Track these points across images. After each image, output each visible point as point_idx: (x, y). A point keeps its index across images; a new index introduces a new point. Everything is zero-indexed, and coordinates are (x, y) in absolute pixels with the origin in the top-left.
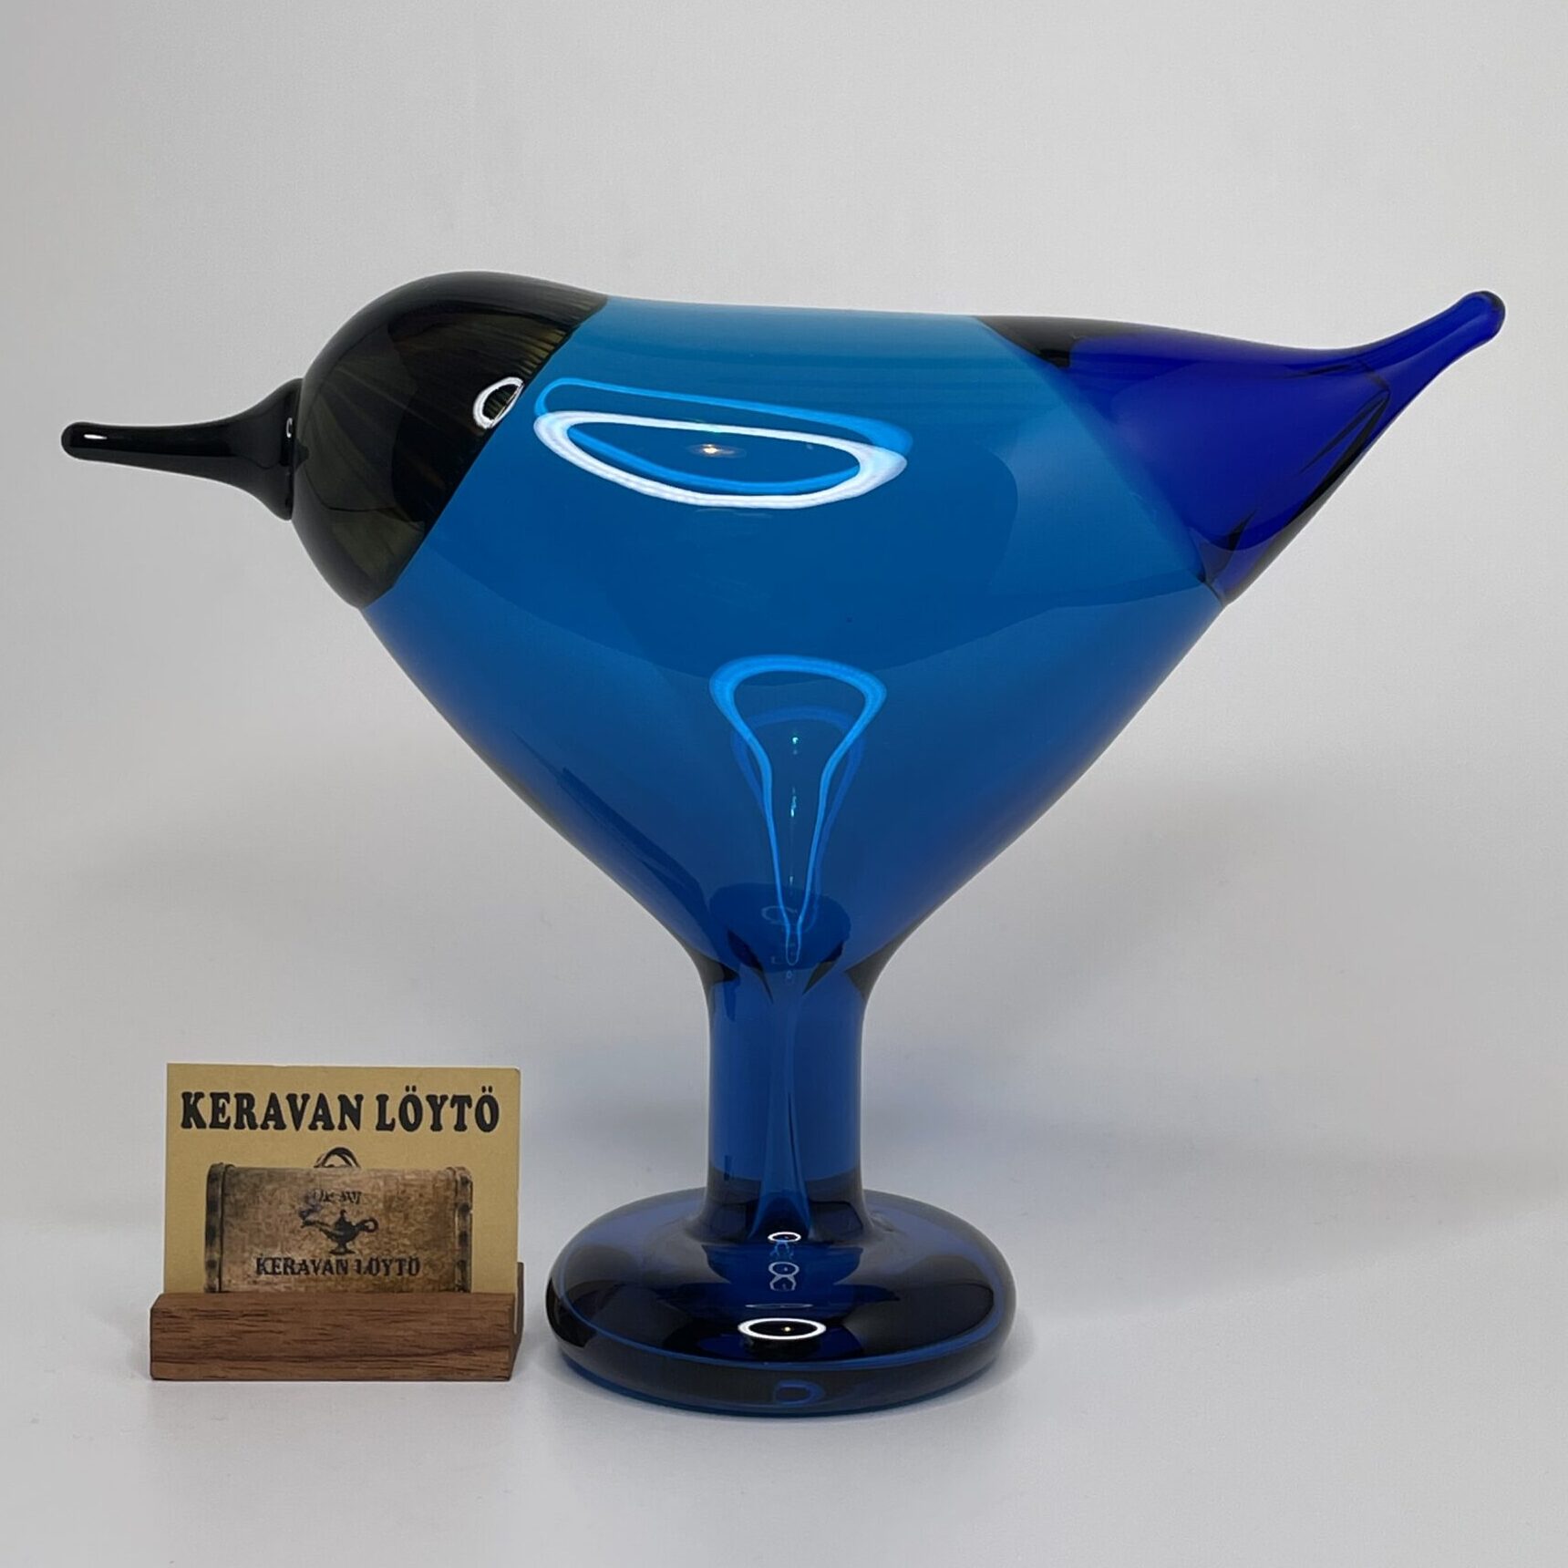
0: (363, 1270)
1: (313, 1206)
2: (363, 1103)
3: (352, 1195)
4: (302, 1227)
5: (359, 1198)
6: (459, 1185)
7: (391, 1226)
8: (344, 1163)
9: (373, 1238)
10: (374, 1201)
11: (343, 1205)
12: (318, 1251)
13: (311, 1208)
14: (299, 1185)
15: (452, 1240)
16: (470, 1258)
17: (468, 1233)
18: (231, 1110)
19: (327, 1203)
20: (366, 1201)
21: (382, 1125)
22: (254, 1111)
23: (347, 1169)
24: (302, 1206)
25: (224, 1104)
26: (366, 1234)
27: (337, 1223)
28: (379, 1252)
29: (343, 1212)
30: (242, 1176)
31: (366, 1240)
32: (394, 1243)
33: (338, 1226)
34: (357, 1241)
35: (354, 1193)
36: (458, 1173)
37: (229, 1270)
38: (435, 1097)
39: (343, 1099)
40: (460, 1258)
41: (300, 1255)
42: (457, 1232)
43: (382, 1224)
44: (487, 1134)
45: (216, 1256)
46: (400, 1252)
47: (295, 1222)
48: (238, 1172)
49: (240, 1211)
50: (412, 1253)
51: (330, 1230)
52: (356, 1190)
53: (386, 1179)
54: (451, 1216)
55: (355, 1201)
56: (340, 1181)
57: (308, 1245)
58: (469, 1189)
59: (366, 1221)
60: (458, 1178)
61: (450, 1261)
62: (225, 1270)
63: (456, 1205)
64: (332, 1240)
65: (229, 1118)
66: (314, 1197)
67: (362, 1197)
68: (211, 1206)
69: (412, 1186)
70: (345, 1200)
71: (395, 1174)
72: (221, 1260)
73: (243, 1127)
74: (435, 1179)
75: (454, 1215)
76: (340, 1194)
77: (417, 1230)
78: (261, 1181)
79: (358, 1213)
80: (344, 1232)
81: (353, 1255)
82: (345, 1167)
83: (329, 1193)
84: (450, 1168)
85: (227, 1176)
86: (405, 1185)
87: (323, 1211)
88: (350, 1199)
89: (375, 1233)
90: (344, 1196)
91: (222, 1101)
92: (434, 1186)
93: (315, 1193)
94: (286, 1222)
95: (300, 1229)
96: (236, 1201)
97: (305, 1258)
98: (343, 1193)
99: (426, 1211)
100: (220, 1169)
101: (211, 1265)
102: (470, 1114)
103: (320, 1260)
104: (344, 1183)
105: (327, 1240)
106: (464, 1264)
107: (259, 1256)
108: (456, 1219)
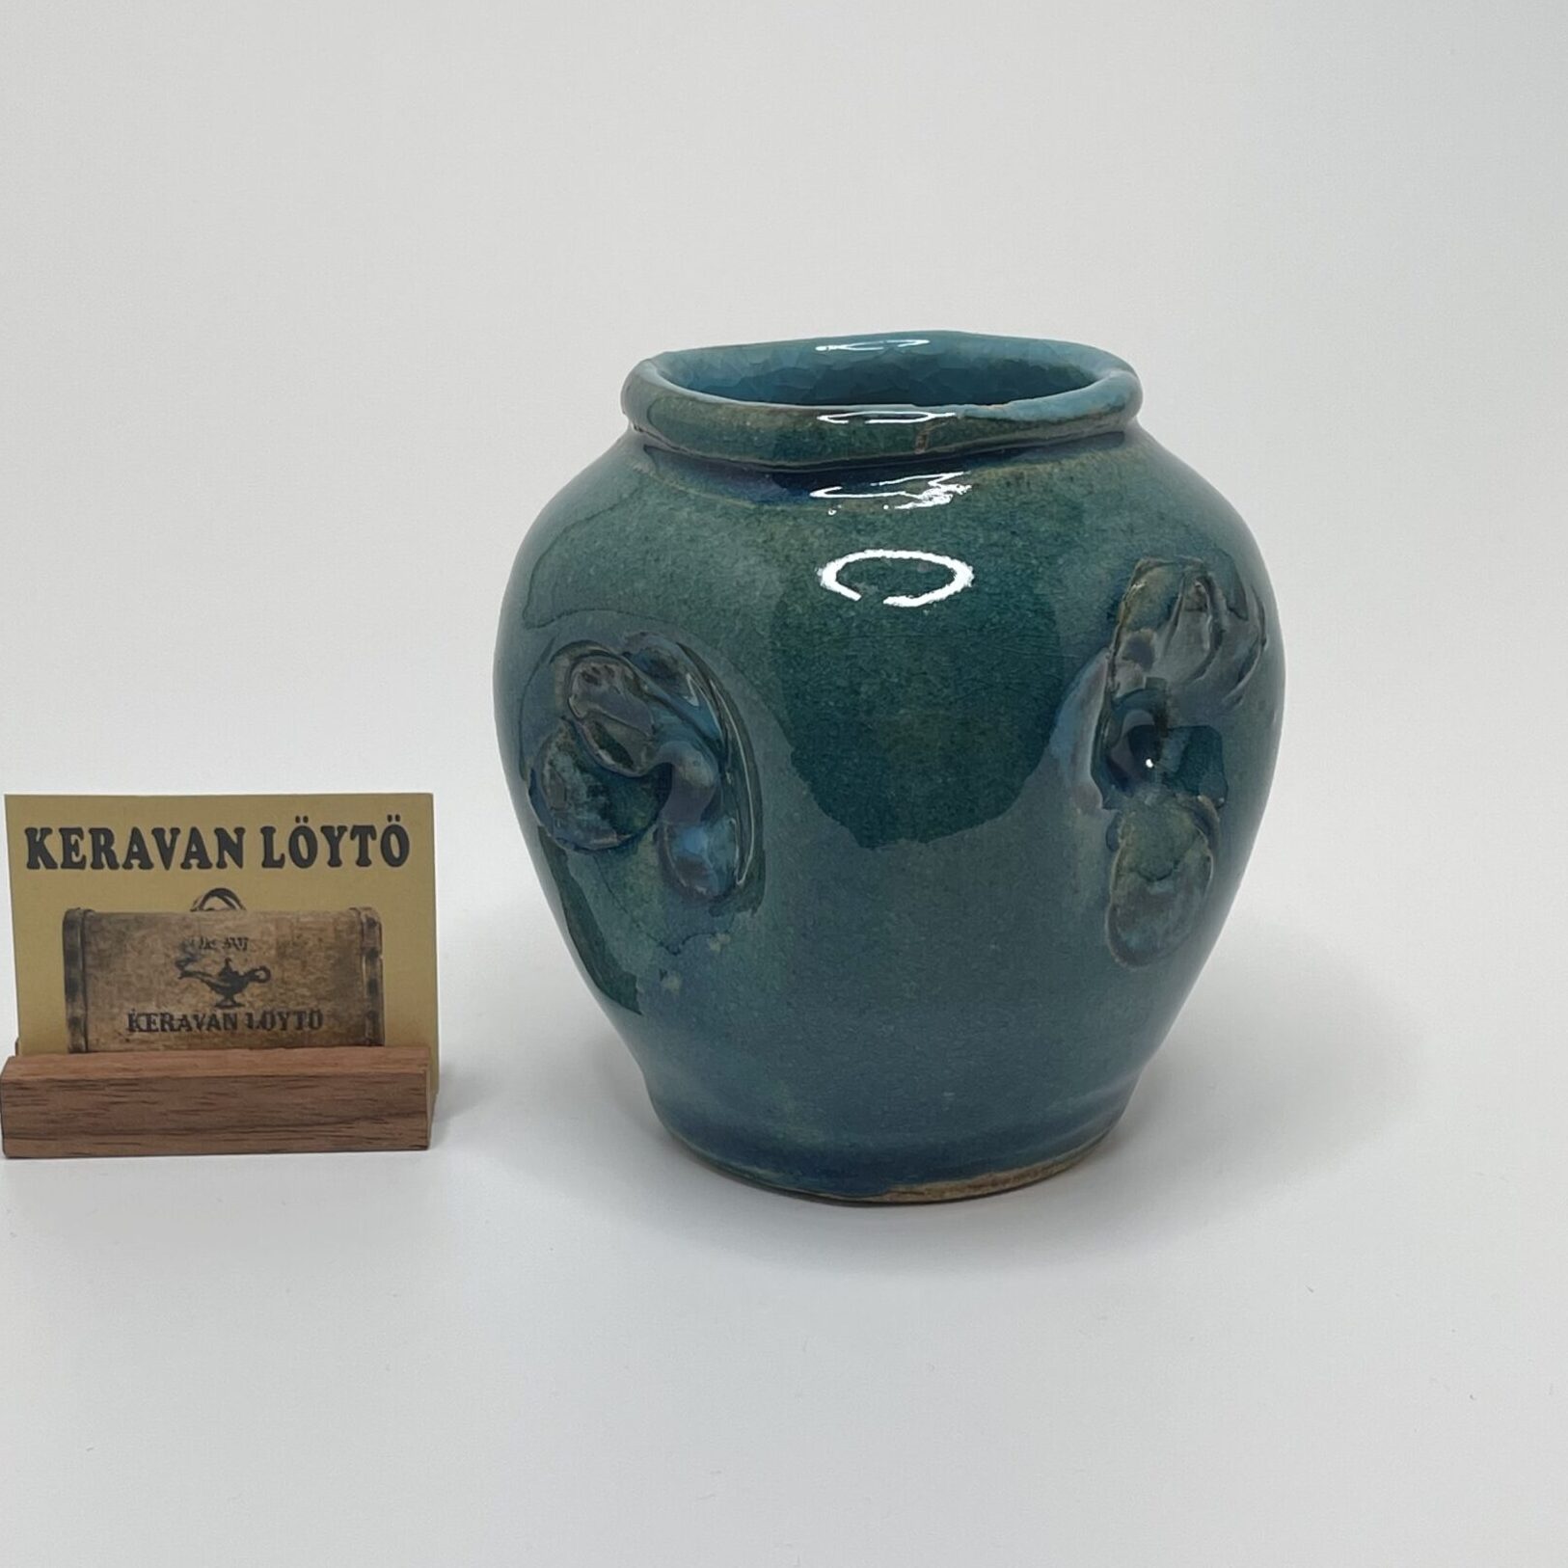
0: (255, 1025)
1: (191, 954)
2: (245, 837)
3: (237, 942)
4: (180, 978)
5: (246, 945)
6: (365, 927)
7: (286, 974)
8: (225, 905)
9: (265, 990)
10: (265, 947)
11: (228, 953)
12: (201, 1005)
13: (189, 956)
14: (174, 932)
15: (360, 989)
16: (383, 1008)
17: (379, 980)
18: (86, 847)
19: (208, 951)
20: (255, 948)
21: (269, 862)
22: (113, 848)
23: (229, 913)
24: (178, 955)
25: (77, 841)
26: (257, 984)
27: (220, 974)
28: (274, 1003)
29: (227, 961)
30: (104, 923)
31: (257, 991)
32: (291, 993)
33: (222, 977)
34: (246, 993)
35: (240, 939)
36: (363, 913)
37: (96, 1027)
38: (331, 828)
39: (220, 833)
40: (370, 1009)
41: (180, 1010)
42: (365, 980)
43: (276, 973)
44: (396, 869)
45: (79, 1012)
46: (298, 1004)
47: (172, 974)
48: (100, 917)
49: (103, 960)
50: (313, 1004)
51: (213, 981)
52: (242, 935)
53: (278, 923)
54: (358, 962)
55: (241, 948)
56: (222, 926)
57: (190, 999)
58: (378, 932)
59: (257, 970)
60: (364, 920)
61: (359, 1012)
62: (91, 1027)
63: (362, 949)
64: (218, 993)
65: (84, 857)
66: (192, 944)
67: (248, 943)
68: (70, 957)
69: (310, 929)
70: (230, 946)
71: (289, 917)
72: (87, 1015)
73: (101, 867)
74: (336, 921)
75: (361, 962)
76: (224, 940)
77: (318, 979)
78: (128, 928)
79: (246, 960)
80: (230, 983)
81: (242, 1009)
82: (228, 910)
83: (210, 939)
84: (351, 909)
85: (87, 923)
86: (301, 929)
87: (205, 961)
88: (235, 945)
89: (266, 984)
90: (228, 943)
91: (74, 838)
92: (335, 930)
93: (193, 941)
94: (162, 973)
95: (176, 980)
96: (99, 951)
97: (185, 1013)
98: (227, 940)
99: (328, 958)
100: (77, 914)
101: (74, 1023)
102: (374, 847)
103: (204, 1016)
104: (227, 928)
105: (210, 992)
106: (374, 1016)
107: (131, 1012)
108: (364, 966)
